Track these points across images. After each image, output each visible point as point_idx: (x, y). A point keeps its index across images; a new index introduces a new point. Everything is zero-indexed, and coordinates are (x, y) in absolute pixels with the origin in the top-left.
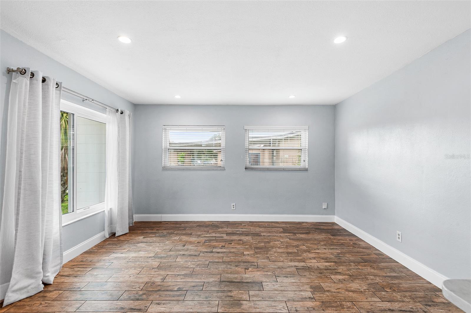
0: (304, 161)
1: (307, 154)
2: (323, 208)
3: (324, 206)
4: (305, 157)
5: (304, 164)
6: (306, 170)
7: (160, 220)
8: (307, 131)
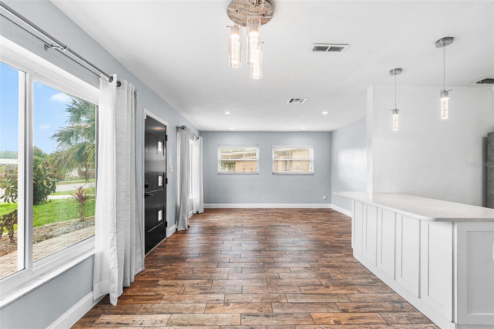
0: (311, 168)
1: (313, 164)
2: (324, 199)
3: (324, 198)
4: (312, 165)
5: (312, 171)
6: (313, 175)
7: (216, 208)
8: (313, 148)
